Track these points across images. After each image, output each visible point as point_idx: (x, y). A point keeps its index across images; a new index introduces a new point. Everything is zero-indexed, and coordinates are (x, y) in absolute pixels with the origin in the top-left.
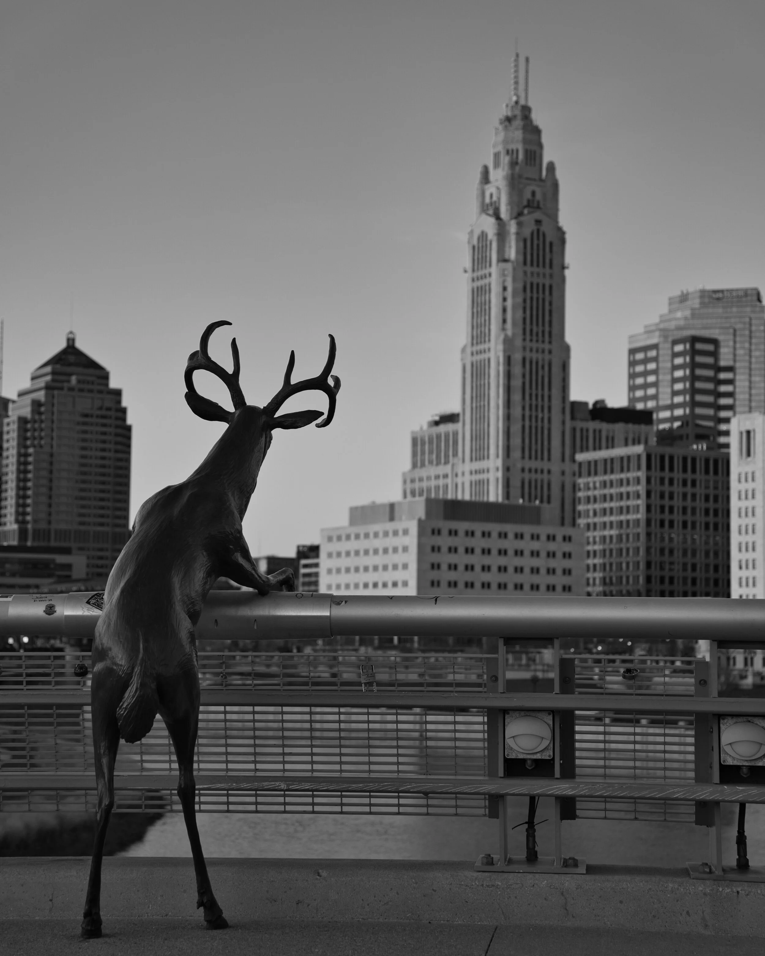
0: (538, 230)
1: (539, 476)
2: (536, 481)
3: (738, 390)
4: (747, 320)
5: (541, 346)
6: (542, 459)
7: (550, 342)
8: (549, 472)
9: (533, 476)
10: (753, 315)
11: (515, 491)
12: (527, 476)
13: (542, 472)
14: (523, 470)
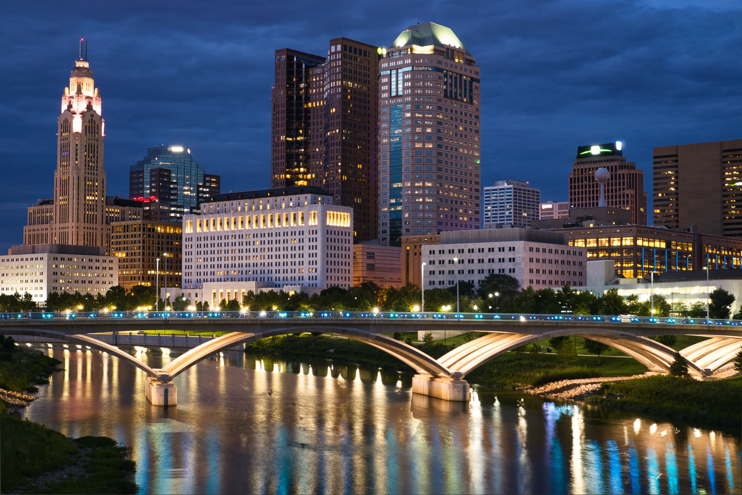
0: (92, 119)
1: (91, 231)
2: (90, 233)
3: (178, 198)
4: (183, 161)
5: (93, 172)
6: (93, 223)
7: (97, 170)
8: (96, 229)
9: (89, 231)
10: (185, 159)
11: (81, 238)
12: (86, 230)
13: (93, 229)
14: (84, 228)
